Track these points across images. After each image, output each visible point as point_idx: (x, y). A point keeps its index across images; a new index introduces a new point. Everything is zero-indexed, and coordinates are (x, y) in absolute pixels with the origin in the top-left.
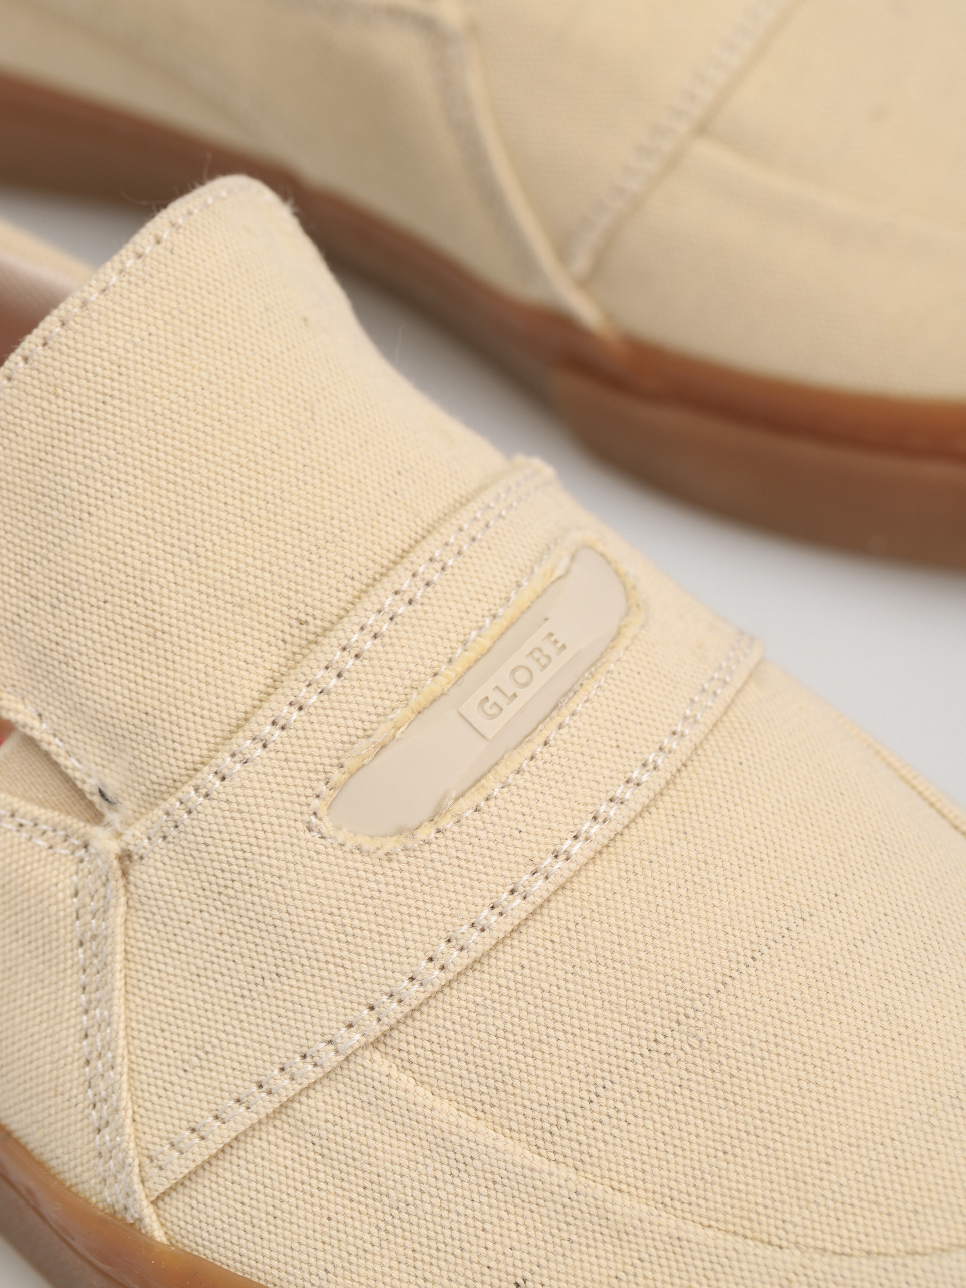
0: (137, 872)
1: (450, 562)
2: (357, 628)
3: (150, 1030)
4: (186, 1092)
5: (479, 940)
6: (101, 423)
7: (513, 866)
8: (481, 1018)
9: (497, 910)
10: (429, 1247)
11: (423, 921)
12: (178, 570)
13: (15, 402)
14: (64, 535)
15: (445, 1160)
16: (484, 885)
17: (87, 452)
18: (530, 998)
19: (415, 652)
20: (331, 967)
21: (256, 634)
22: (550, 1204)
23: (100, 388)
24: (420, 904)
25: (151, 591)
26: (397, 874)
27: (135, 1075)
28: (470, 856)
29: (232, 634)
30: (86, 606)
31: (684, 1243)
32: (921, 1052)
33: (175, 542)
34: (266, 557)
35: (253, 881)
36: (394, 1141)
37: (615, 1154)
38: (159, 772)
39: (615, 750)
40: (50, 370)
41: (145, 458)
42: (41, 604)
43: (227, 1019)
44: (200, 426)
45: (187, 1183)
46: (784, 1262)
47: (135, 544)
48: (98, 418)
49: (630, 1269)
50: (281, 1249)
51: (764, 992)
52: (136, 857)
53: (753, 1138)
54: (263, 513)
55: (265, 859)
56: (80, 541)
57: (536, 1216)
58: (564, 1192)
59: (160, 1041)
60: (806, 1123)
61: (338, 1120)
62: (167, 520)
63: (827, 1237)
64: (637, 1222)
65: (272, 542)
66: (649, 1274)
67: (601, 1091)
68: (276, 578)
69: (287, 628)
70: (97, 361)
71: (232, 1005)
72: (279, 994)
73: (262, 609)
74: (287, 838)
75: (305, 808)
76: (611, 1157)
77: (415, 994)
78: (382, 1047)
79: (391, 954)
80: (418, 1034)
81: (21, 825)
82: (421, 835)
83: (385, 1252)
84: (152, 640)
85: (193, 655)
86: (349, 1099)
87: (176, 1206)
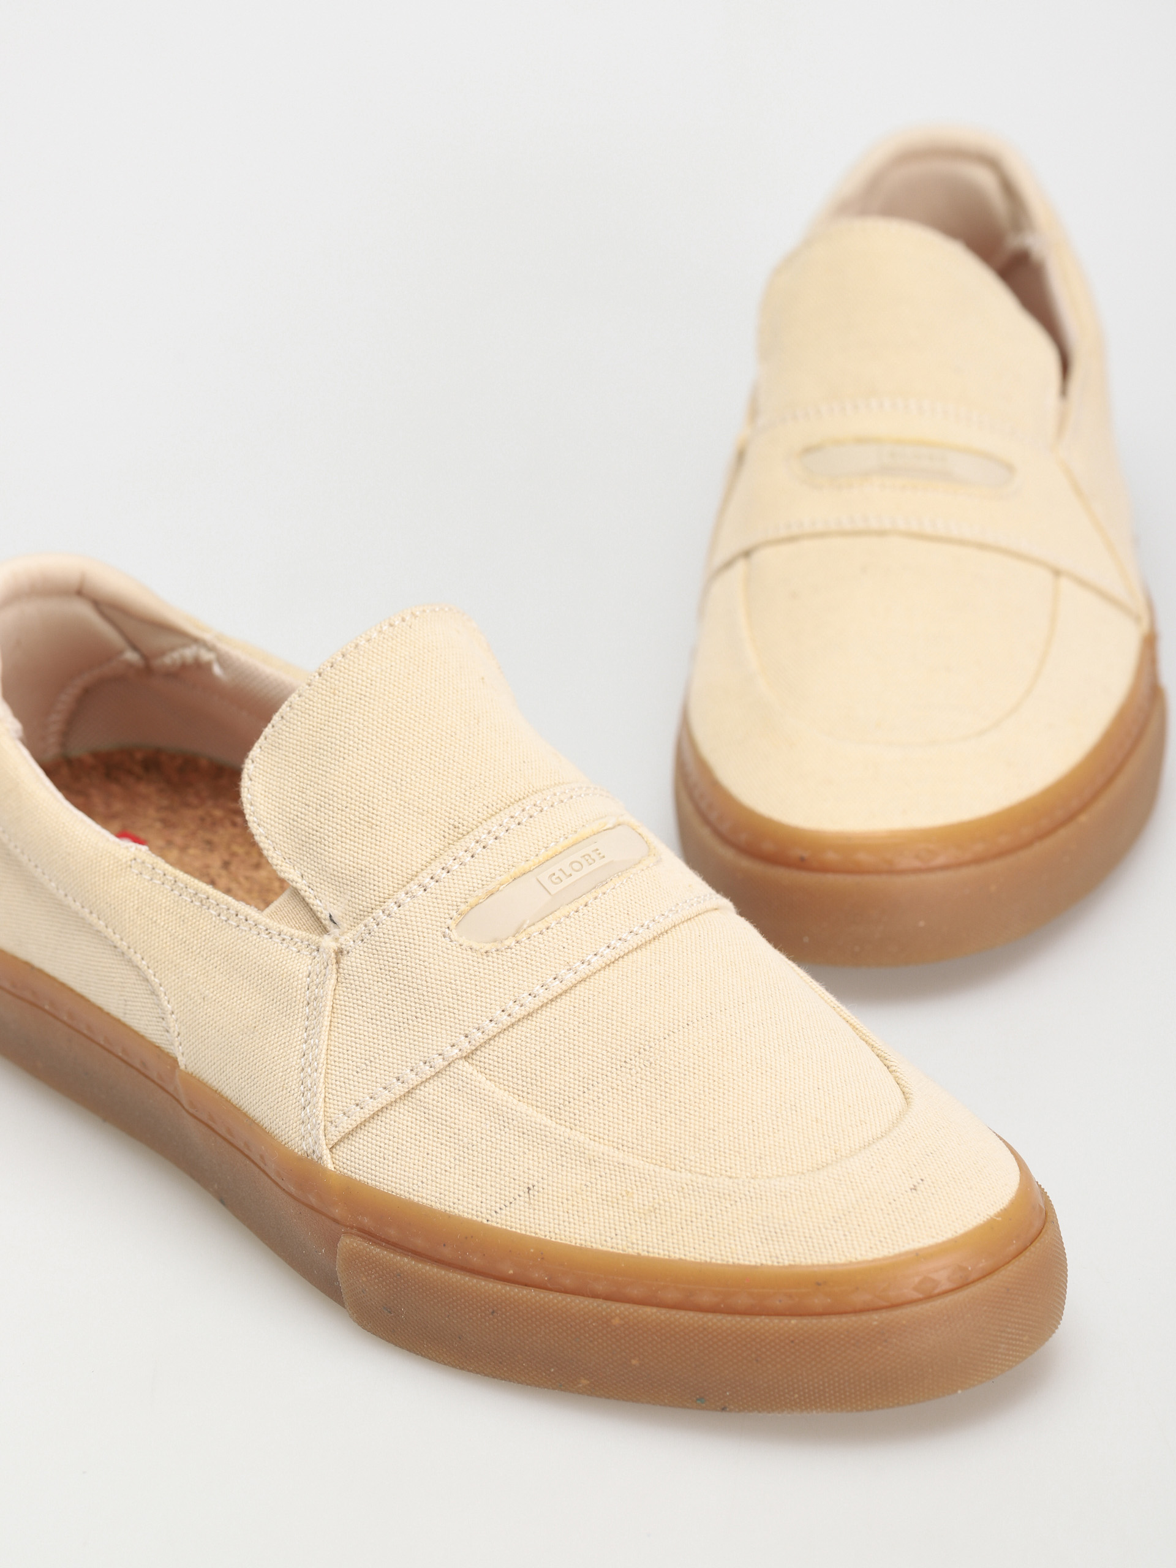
0: (345, 961)
1: (545, 809)
2: (486, 832)
3: (341, 1050)
4: (356, 1084)
5: (532, 1001)
6: (357, 709)
7: (557, 965)
8: (528, 1045)
9: (545, 987)
10: (482, 1168)
11: (502, 990)
12: (389, 792)
13: (311, 697)
14: (328, 770)
15: (497, 1121)
16: (539, 974)
17: (347, 725)
18: (557, 1035)
19: (518, 848)
20: (447, 1013)
21: (428, 830)
22: (553, 1145)
23: (359, 691)
24: (502, 981)
25: (373, 803)
26: (491, 963)
27: (329, 1076)
28: (533, 957)
29: (415, 829)
30: (335, 809)
31: (626, 1167)
32: (778, 1081)
33: (390, 777)
34: (440, 790)
35: (409, 964)
36: (470, 1111)
37: (594, 1121)
38: (364, 903)
39: (626, 915)
40: (333, 680)
41: (379, 730)
42: (311, 808)
43: (385, 1043)
44: (412, 716)
45: (350, 1137)
46: (681, 1178)
47: (367, 776)
48: (356, 707)
49: (593, 1181)
50: (398, 1171)
51: (691, 1041)
52: (345, 952)
53: (673, 1115)
54: (441, 766)
55: (417, 951)
56: (337, 773)
57: (545, 1152)
58: (562, 1138)
59: (346, 1056)
60: (705, 1110)
61: (440, 1099)
62: (387, 764)
63: (708, 1168)
64: (601, 1155)
65: (445, 782)
66: (604, 1183)
67: (590, 1087)
68: (444, 801)
69: (446, 830)
70: (360, 677)
71: (389, 1035)
72: (416, 1028)
73: (434, 817)
74: (431, 940)
75: (443, 925)
76: (592, 1122)
77: (492, 1029)
78: (470, 1061)
79: (481, 1006)
80: (491, 1052)
81: (284, 940)
82: (507, 943)
83: (457, 1171)
84: (369, 830)
85: (391, 838)
86: (448, 1088)
87: (342, 1151)
